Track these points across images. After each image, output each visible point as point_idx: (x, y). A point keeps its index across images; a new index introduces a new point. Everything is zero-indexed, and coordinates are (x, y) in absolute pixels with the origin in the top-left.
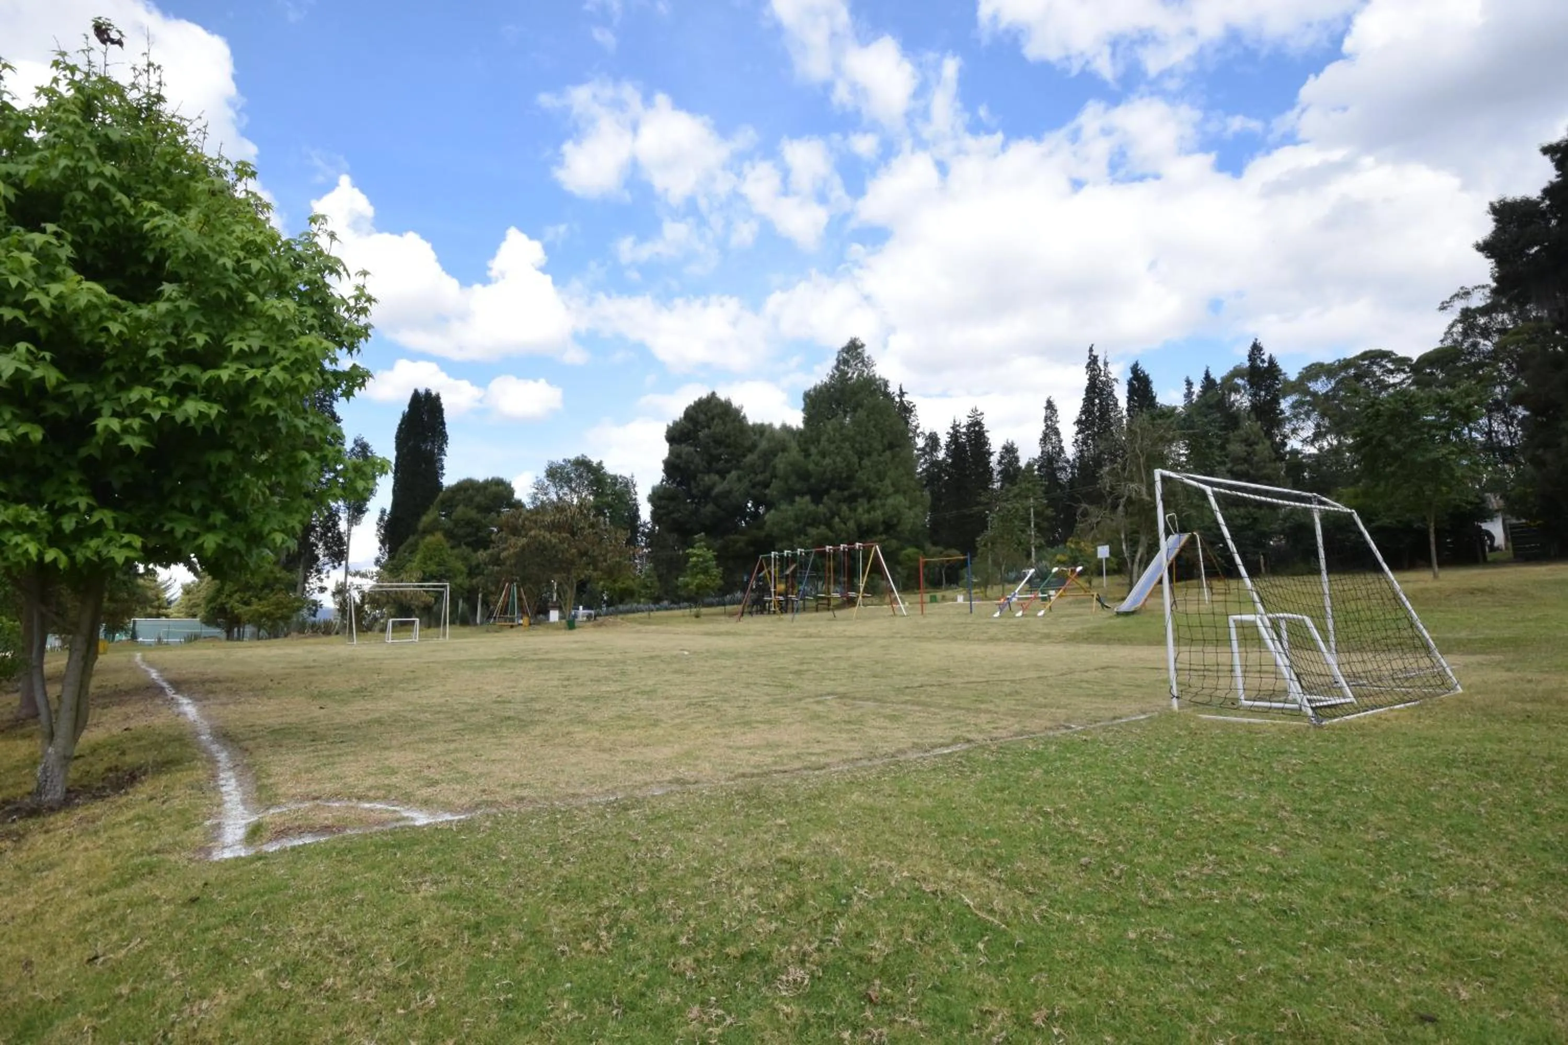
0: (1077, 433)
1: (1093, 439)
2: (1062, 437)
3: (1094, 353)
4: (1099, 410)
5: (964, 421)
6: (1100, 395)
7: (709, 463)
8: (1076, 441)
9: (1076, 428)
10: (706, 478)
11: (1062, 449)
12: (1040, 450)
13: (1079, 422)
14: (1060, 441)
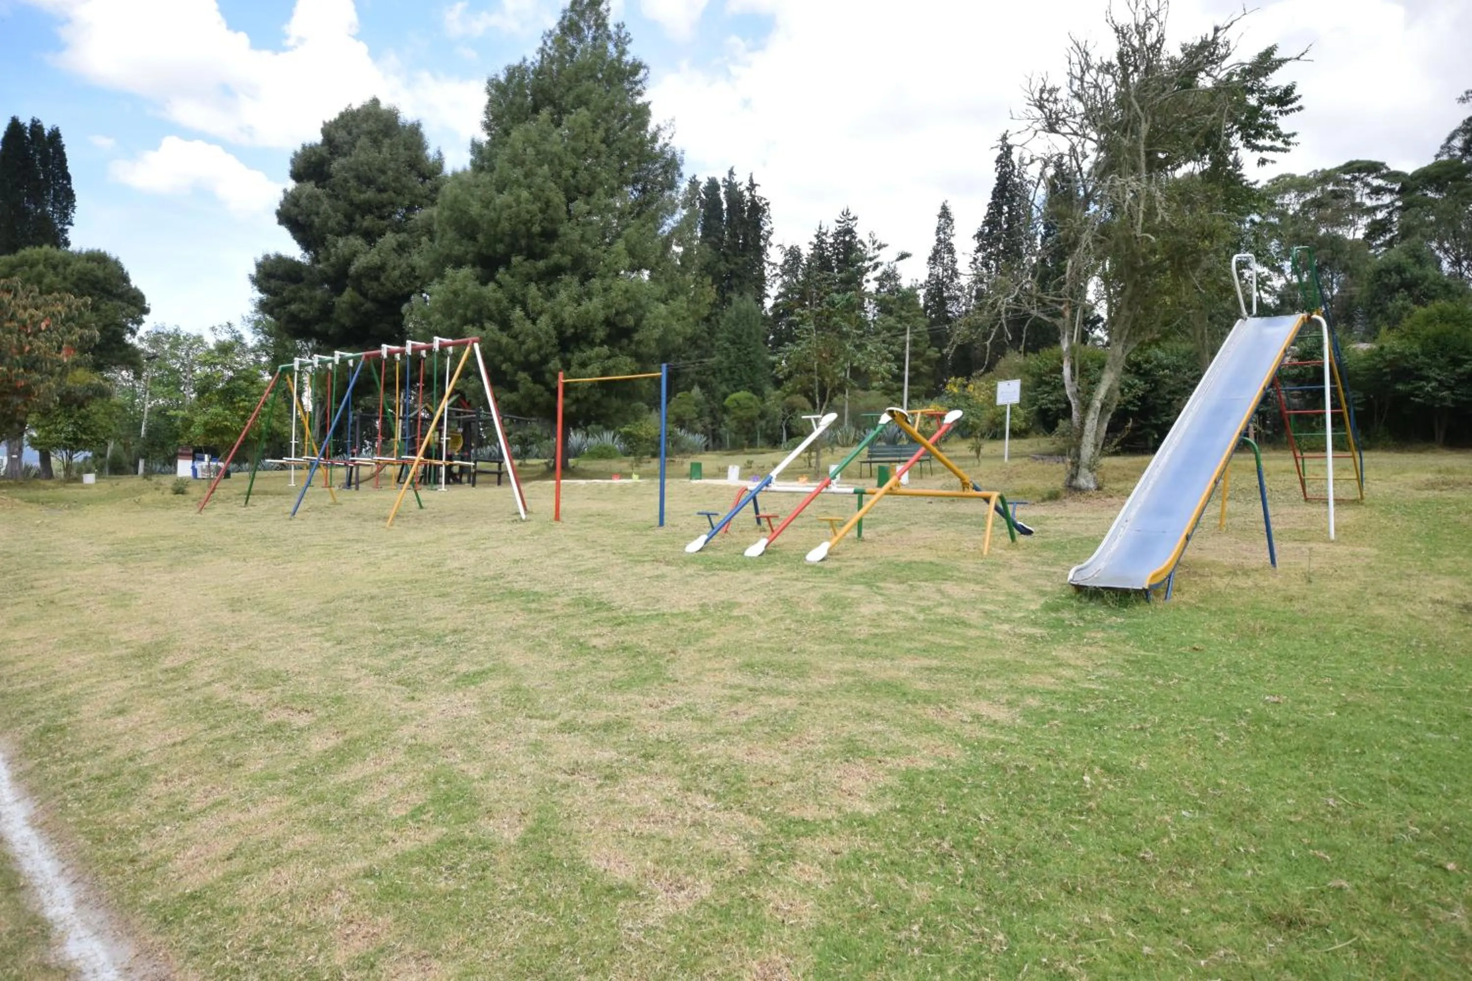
0: (977, 251)
1: (996, 261)
2: (957, 255)
3: (1009, 142)
4: (1007, 222)
5: (832, 228)
6: (1010, 202)
7: (350, 218)
8: (975, 259)
9: (976, 244)
10: (341, 243)
11: (956, 273)
12: (927, 272)
13: (980, 235)
14: (954, 262)
